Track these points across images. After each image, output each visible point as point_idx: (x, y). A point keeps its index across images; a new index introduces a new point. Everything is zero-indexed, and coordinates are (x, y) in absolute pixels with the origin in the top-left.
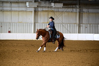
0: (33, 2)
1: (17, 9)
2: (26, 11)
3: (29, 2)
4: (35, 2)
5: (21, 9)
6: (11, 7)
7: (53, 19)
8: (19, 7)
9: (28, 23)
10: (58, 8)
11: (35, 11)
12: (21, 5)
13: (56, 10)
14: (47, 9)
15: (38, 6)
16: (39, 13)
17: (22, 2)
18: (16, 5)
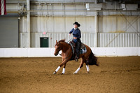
0: (96, 3)
1: (73, 13)
2: (85, 16)
3: (90, 3)
4: (98, 3)
5: (78, 13)
6: (64, 11)
7: (79, 25)
8: (76, 10)
9: (88, 33)
10: (131, 11)
11: (98, 16)
12: (78, 7)
13: (127, 13)
14: (115, 13)
15: (102, 9)
16: (104, 18)
17: (80, 4)
18: (72, 8)
